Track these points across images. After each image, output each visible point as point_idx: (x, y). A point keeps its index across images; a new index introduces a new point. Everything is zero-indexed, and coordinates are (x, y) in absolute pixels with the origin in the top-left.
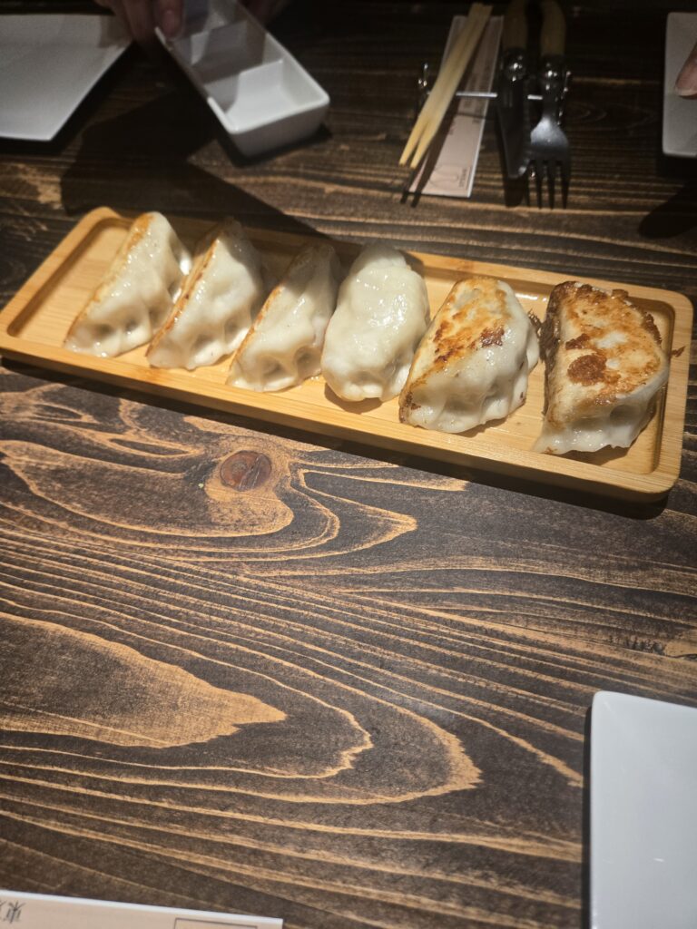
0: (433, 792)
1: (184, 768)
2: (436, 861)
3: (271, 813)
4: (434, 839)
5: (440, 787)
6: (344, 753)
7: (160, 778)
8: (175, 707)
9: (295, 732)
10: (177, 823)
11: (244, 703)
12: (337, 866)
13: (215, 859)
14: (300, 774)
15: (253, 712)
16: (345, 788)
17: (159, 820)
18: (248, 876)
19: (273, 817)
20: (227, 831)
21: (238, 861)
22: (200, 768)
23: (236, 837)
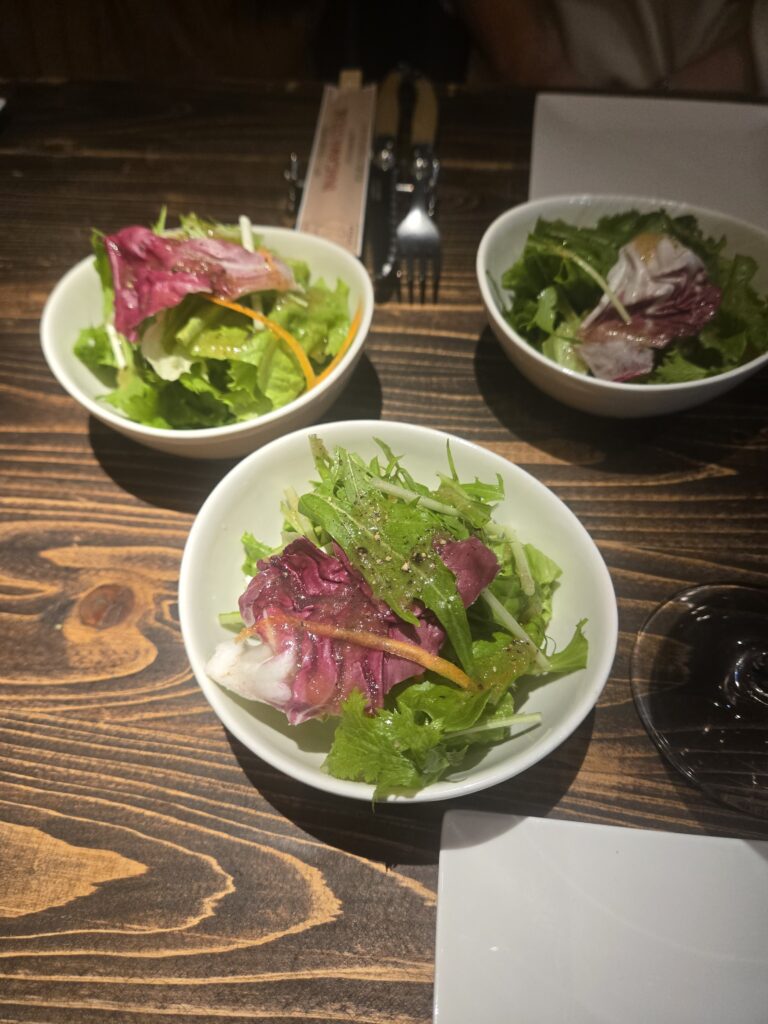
0: (294, 930)
1: (41, 935)
2: (296, 1000)
3: (131, 972)
4: (294, 978)
5: (301, 924)
6: (207, 900)
7: (16, 949)
8: (31, 871)
9: (156, 884)
10: (34, 994)
11: (103, 859)
12: (198, 1017)
14: (162, 927)
15: (113, 868)
16: (207, 936)
17: (14, 994)
19: (133, 976)
20: (86, 996)
22: (58, 933)
23: (95, 1001)
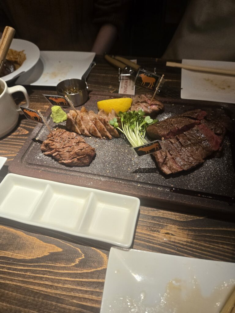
0: (99, 269)
1: (34, 264)
2: (98, 287)
3: (56, 275)
4: (97, 281)
5: (100, 268)
6: (77, 259)
7: (28, 267)
8: (33, 248)
9: (64, 254)
10: (31, 279)
11: (52, 247)
12: (72, 289)
13: (40, 288)
14: (65, 265)
15: (54, 249)
16: (76, 268)
17: (26, 278)
18: (49, 292)
19: (57, 276)
21: (47, 288)
22: (38, 264)
23: (47, 282)
